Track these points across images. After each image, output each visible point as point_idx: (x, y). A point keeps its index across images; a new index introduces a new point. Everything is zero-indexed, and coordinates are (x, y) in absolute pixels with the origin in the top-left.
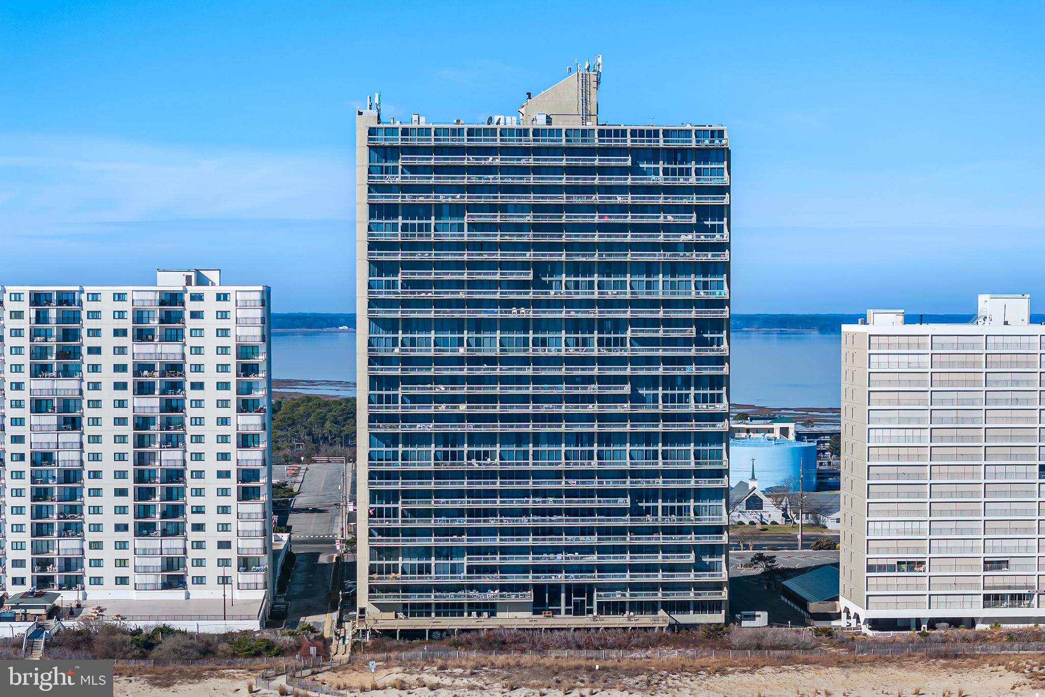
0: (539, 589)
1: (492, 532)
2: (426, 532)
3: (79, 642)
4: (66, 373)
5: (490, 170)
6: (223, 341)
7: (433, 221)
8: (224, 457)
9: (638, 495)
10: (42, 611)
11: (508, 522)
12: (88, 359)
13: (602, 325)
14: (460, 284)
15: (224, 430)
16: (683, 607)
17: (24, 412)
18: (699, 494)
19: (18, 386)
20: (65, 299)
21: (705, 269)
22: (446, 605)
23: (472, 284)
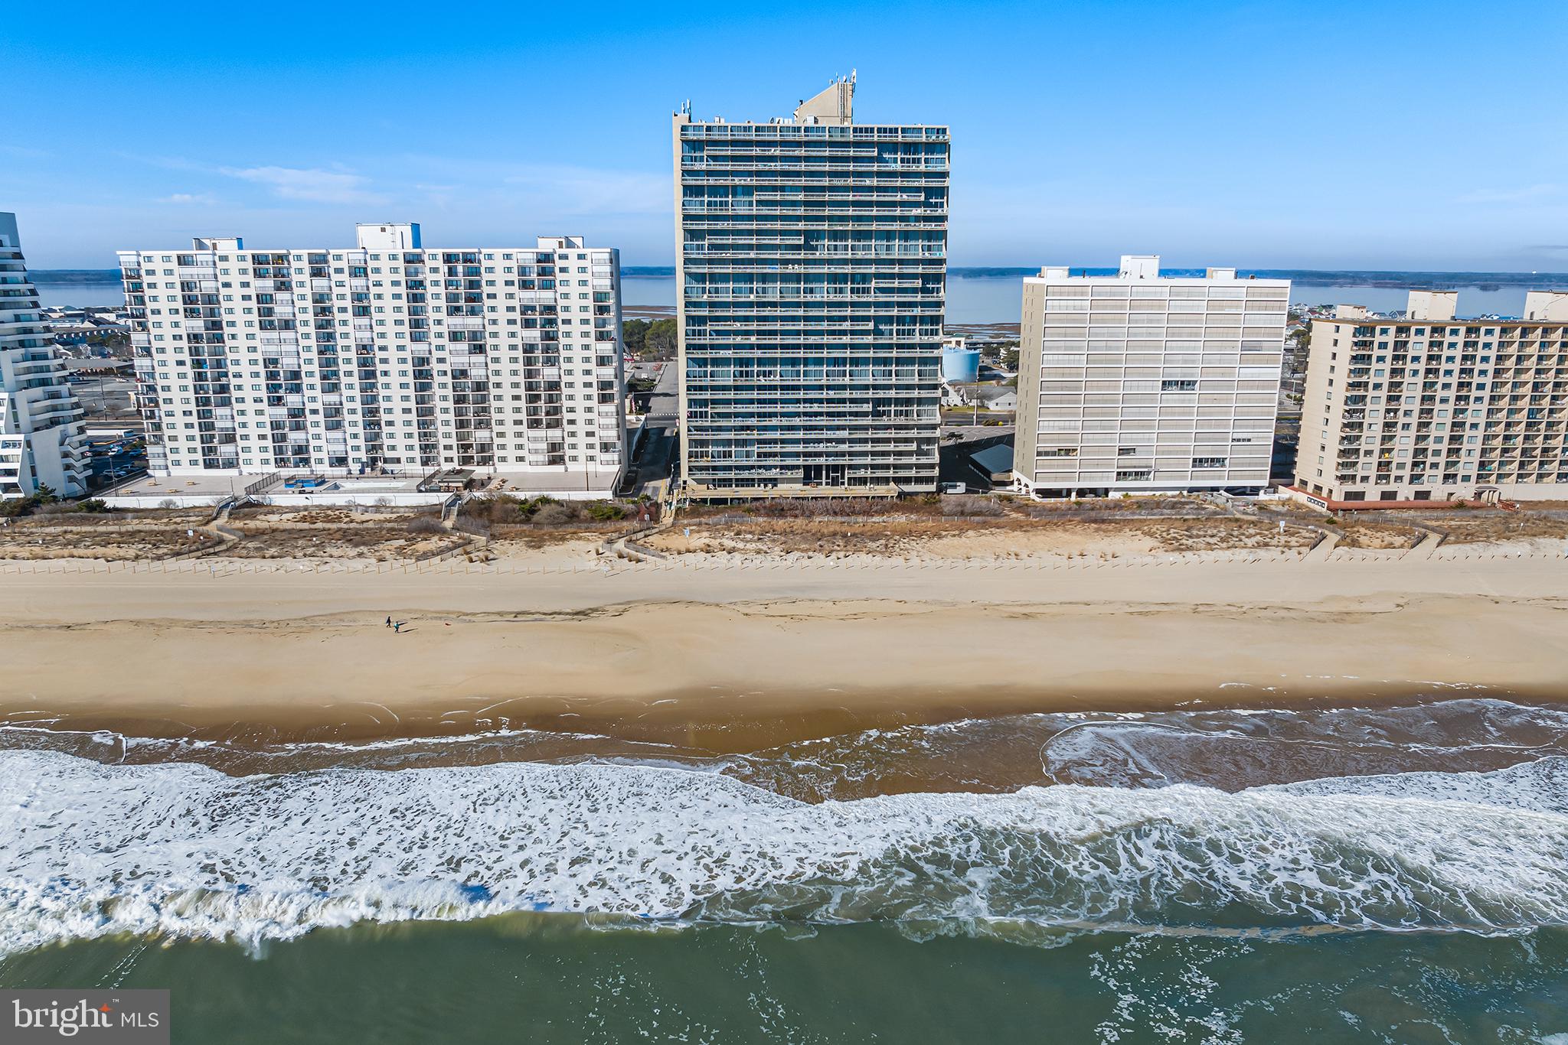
0: (807, 469)
1: (774, 428)
2: (728, 429)
3: (481, 510)
4: (473, 312)
5: (772, 159)
6: (584, 290)
7: (730, 199)
8: (588, 372)
9: (878, 402)
10: (460, 485)
11: (785, 422)
12: (488, 302)
13: (853, 278)
14: (750, 247)
15: (587, 354)
16: (907, 480)
17: (445, 341)
18: (920, 401)
19: (439, 322)
20: (468, 259)
21: (930, 235)
22: (742, 480)
23: (759, 247)
